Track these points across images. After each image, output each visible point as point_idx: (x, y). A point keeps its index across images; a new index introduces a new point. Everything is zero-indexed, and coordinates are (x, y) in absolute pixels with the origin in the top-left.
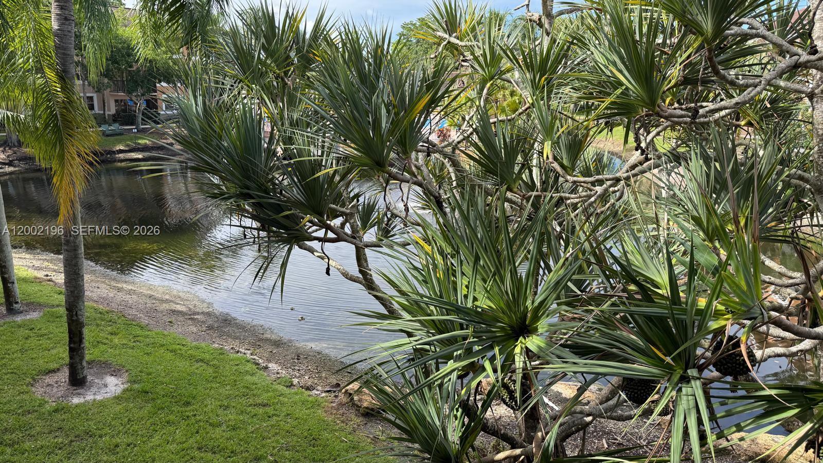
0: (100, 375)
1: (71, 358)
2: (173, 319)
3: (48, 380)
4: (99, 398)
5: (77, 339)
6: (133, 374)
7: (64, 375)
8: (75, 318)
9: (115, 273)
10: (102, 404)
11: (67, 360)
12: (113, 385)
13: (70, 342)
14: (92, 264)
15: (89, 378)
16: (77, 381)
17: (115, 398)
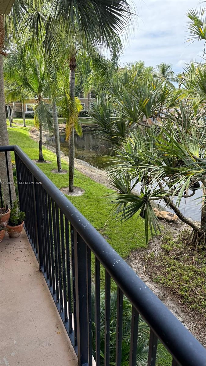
0: (77, 190)
1: (70, 183)
2: (105, 182)
3: (64, 189)
4: (75, 196)
5: (71, 177)
6: (86, 192)
7: (68, 189)
8: (71, 171)
9: (92, 166)
10: (75, 197)
11: (69, 184)
12: (80, 193)
13: (70, 178)
14: (87, 163)
15: (74, 191)
16: (71, 191)
17: (80, 196)
